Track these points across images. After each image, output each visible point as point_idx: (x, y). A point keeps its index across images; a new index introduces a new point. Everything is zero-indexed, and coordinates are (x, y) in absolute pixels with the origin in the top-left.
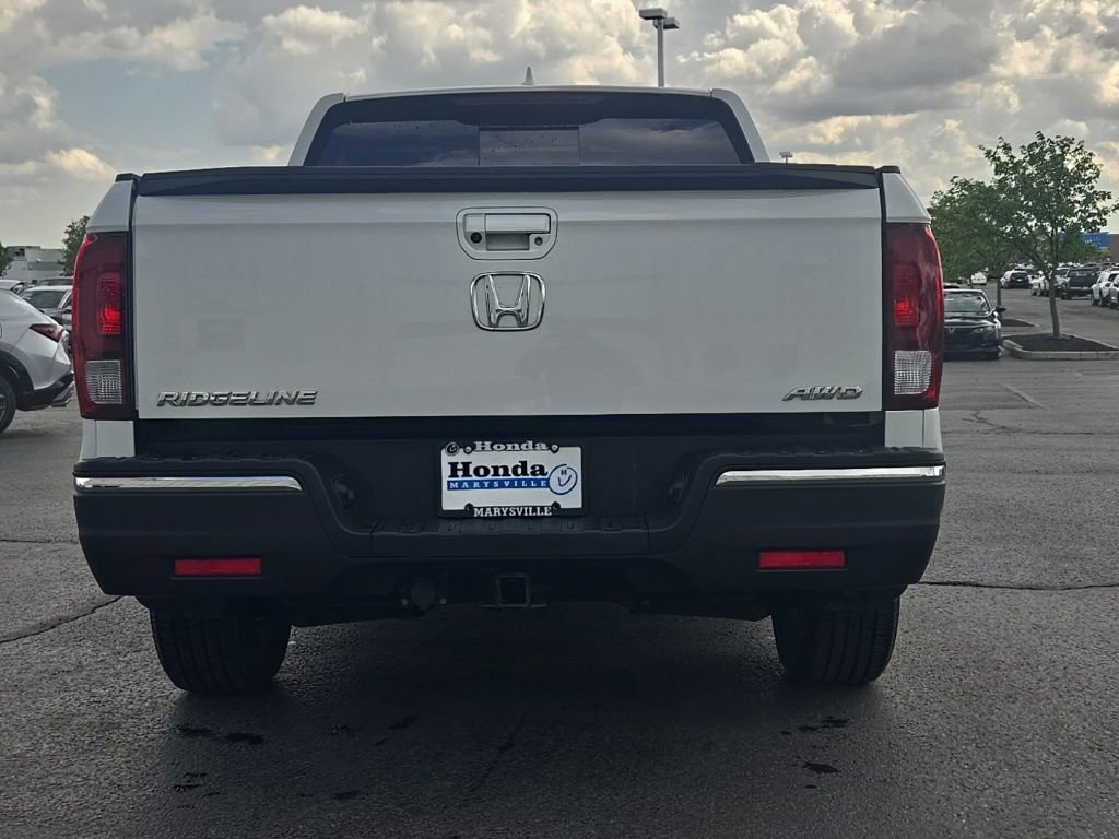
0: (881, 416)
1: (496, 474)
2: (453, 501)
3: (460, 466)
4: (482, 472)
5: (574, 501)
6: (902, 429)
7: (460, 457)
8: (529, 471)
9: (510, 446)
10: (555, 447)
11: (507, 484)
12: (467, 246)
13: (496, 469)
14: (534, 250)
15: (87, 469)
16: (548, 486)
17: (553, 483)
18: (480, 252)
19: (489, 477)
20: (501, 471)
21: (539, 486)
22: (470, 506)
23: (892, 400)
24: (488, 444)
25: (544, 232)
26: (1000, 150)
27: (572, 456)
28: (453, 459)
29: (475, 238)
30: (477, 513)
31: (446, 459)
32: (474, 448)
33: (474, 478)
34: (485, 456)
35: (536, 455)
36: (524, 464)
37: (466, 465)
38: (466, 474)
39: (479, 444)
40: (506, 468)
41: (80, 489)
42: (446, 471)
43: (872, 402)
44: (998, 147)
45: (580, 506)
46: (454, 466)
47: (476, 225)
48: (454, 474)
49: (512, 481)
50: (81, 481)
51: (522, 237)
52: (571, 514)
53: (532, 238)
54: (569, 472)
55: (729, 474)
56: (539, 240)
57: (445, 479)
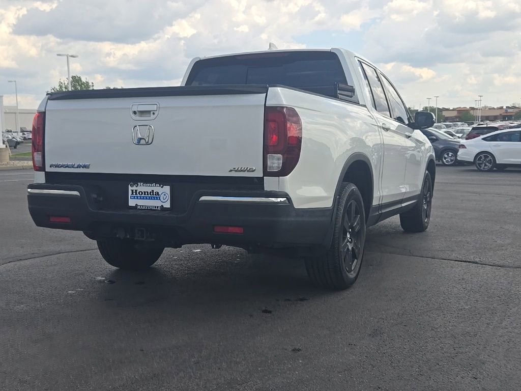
0: (262, 179)
1: (145, 194)
2: (132, 203)
3: (134, 191)
4: (141, 193)
5: (167, 205)
6: (270, 184)
7: (134, 188)
8: (154, 194)
9: (148, 185)
10: (162, 186)
11: (148, 198)
12: (133, 116)
13: (145, 192)
14: (152, 117)
15: (31, 187)
16: (160, 199)
17: (161, 198)
18: (137, 117)
19: (143, 195)
20: (146, 193)
21: (157, 199)
22: (136, 205)
23: (266, 173)
24: (142, 183)
25: (155, 111)
27: (167, 189)
28: (132, 189)
29: (135, 113)
30: (138, 207)
31: (130, 188)
32: (138, 185)
33: (139, 195)
34: (142, 188)
35: (157, 189)
36: (153, 191)
37: (136, 191)
38: (136, 194)
39: (139, 183)
40: (148, 192)
41: (29, 192)
42: (130, 192)
43: (260, 173)
45: (169, 207)
46: (132, 191)
47: (135, 108)
48: (133, 194)
49: (149, 197)
50: (29, 190)
51: (149, 112)
52: (166, 209)
53: (152, 112)
54: (166, 195)
55: (203, 198)
56: (154, 113)
57: (130, 195)
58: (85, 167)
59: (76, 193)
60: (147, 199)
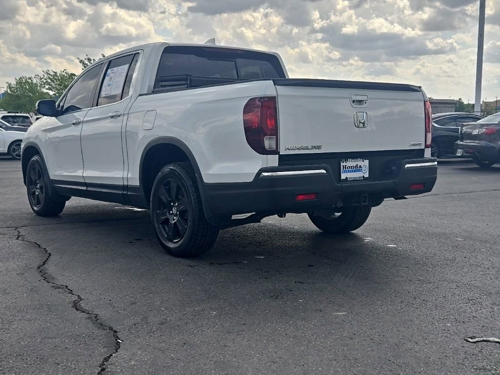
0: (424, 150)
2: (343, 176)
5: (367, 175)
7: (345, 164)
8: (358, 167)
9: (355, 160)
10: (364, 160)
12: (352, 104)
13: (351, 167)
14: (364, 106)
17: (363, 171)
18: (355, 105)
19: (350, 169)
21: (360, 171)
22: (346, 178)
24: (351, 160)
25: (366, 100)
26: (86, 60)
27: (367, 162)
29: (354, 101)
30: (349, 179)
31: (342, 164)
33: (347, 169)
34: (351, 163)
35: (360, 163)
36: (357, 165)
37: (346, 166)
39: (349, 160)
40: (353, 167)
42: (342, 167)
43: (423, 147)
44: (85, 59)
46: (343, 166)
47: (354, 98)
49: (355, 170)
51: (362, 101)
52: (366, 179)
53: (364, 102)
54: (366, 167)
55: (407, 166)
56: (365, 103)
57: (342, 170)
58: (319, 147)
59: (324, 171)
60: (352, 172)
